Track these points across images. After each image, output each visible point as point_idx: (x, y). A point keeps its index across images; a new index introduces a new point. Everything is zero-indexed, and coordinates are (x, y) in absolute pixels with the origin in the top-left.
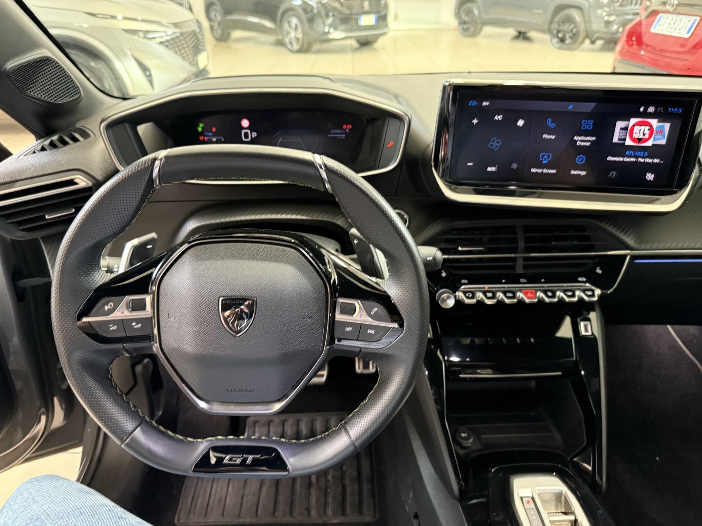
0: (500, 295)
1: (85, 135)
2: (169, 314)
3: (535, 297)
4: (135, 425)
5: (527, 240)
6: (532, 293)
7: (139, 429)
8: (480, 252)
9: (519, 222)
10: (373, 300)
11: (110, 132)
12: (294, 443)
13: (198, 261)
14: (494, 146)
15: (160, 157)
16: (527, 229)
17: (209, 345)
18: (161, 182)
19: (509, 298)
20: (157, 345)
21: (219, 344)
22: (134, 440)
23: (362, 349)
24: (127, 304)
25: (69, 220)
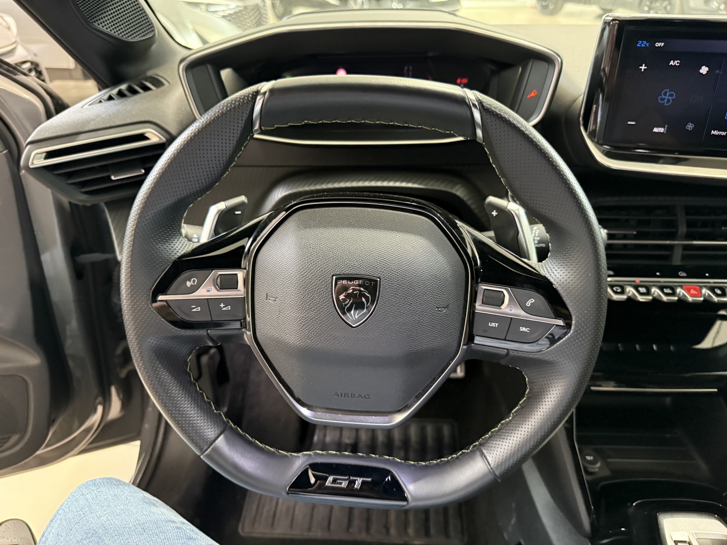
0: (655, 291)
1: (158, 83)
2: (267, 294)
3: (700, 295)
4: (217, 432)
5: (690, 224)
6: (695, 289)
7: (222, 436)
8: (625, 237)
9: (680, 201)
10: (530, 289)
11: (190, 73)
12: (413, 465)
13: (306, 228)
14: (666, 100)
15: (262, 91)
16: (688, 210)
17: (318, 336)
18: (262, 124)
19: (667, 294)
20: (250, 333)
21: (330, 336)
22: (216, 451)
23: (511, 353)
24: (214, 280)
25: (139, 181)
